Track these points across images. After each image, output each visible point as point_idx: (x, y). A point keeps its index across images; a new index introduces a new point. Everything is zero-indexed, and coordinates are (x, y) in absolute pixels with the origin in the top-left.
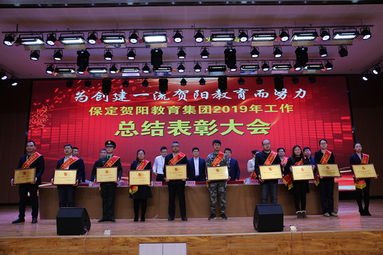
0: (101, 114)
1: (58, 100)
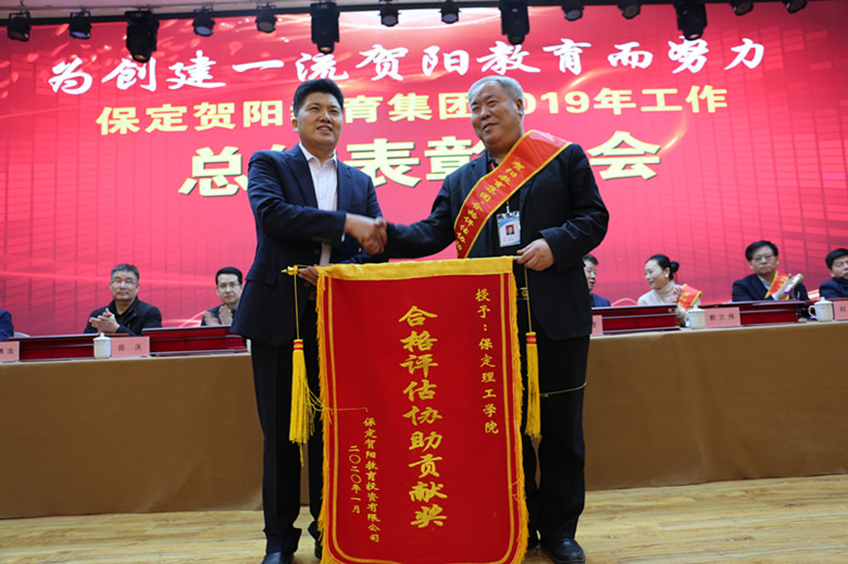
0: (136, 129)
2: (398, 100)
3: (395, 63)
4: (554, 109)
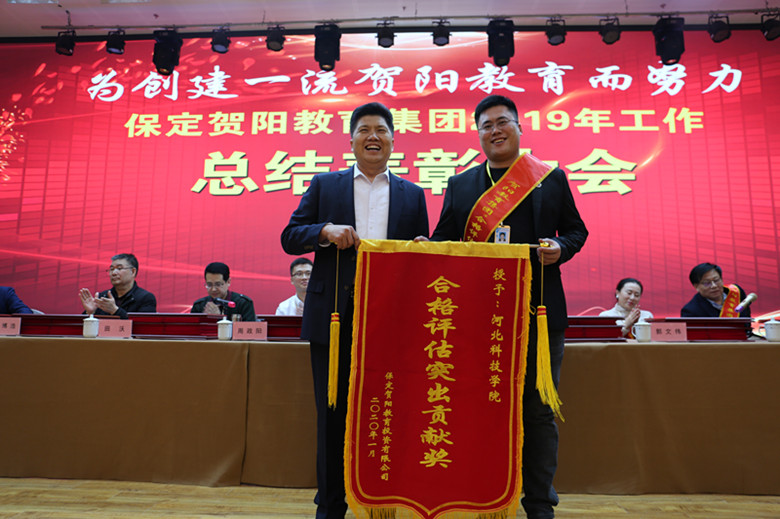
0: (157, 133)
1: (42, 96)
3: (391, 80)
4: (536, 126)
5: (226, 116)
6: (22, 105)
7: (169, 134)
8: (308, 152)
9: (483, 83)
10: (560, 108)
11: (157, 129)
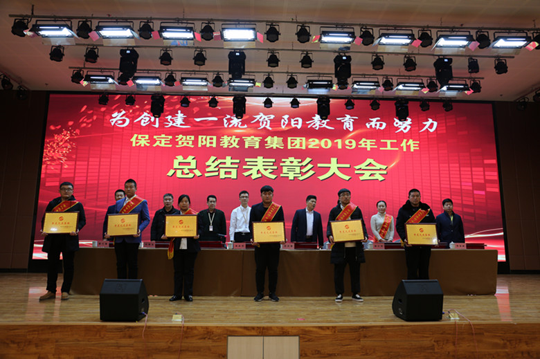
0: (148, 145)
1: (85, 123)
2: (269, 139)
3: (269, 122)
4: (340, 146)
5: (184, 137)
6: (74, 127)
7: (155, 145)
8: (227, 157)
9: (314, 124)
10: (352, 138)
11: (148, 143)
